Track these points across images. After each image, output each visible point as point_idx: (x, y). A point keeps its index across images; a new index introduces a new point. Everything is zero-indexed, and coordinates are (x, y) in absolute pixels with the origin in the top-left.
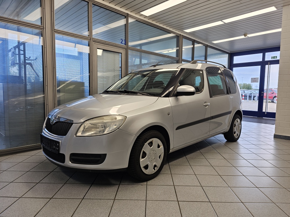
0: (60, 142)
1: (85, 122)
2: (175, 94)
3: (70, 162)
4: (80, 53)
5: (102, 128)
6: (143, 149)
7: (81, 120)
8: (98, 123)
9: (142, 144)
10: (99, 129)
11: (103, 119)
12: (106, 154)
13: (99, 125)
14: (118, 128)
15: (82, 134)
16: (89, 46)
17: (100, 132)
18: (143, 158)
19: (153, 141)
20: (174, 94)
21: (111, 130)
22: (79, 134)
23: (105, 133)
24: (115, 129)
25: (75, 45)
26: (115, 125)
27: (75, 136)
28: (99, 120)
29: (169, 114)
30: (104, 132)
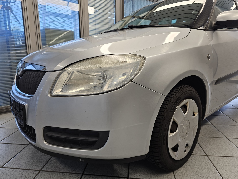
0: (26, 105)
1: (66, 69)
2: (213, 26)
3: (45, 142)
4: (73, 12)
5: (99, 79)
6: (173, 117)
7: (59, 65)
8: (91, 71)
9: (173, 107)
10: (93, 82)
11: (100, 62)
12: (109, 131)
13: (93, 74)
14: (131, 81)
15: (62, 91)
16: (78, 3)
17: (95, 87)
18: (172, 131)
19: (187, 103)
20: (211, 26)
21: (116, 85)
22: (58, 91)
23: (106, 89)
24: (124, 81)
25: (68, 2)
26: (124, 74)
27: (49, 95)
28: (91, 64)
29: (209, 58)
30: (102, 87)
